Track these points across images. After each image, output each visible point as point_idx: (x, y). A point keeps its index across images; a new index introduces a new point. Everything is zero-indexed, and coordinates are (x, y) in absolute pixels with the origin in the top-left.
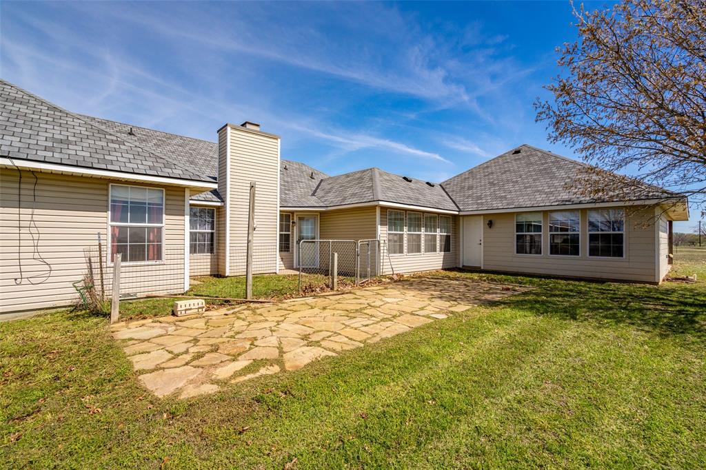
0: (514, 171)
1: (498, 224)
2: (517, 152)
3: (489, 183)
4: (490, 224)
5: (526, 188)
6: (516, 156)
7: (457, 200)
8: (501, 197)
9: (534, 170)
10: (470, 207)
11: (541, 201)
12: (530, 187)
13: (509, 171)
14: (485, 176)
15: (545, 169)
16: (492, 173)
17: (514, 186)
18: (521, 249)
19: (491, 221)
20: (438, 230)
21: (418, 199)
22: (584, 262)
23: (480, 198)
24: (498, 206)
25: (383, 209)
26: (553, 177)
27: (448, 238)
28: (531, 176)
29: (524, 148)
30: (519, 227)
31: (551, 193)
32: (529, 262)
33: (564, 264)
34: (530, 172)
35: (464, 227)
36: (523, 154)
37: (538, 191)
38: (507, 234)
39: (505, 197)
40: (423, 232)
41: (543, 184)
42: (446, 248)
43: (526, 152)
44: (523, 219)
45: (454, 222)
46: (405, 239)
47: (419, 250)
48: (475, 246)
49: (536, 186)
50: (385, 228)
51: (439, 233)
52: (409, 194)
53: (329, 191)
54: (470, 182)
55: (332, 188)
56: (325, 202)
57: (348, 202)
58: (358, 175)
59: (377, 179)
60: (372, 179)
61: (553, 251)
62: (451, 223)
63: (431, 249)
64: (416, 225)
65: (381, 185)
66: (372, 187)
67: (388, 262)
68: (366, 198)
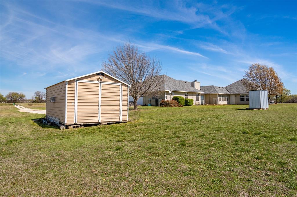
1: (237, 96)
2: (242, 80)
3: (236, 88)
4: (236, 96)
7: (229, 91)
10: (232, 93)
11: (244, 92)
12: (243, 89)
13: (240, 85)
14: (235, 86)
17: (240, 89)
18: (241, 100)
21: (223, 92)
23: (234, 91)
24: (237, 93)
25: (219, 94)
27: (228, 98)
30: (241, 97)
32: (242, 102)
33: (248, 102)
35: (231, 96)
38: (239, 98)
39: (238, 91)
40: (224, 98)
42: (228, 101)
44: (241, 95)
47: (223, 101)
48: (233, 99)
51: (226, 98)
52: (221, 91)
53: (205, 90)
54: (232, 87)
55: (205, 89)
56: (206, 92)
57: (212, 93)
58: (210, 87)
59: (216, 88)
60: (214, 88)
61: (246, 101)
62: (228, 96)
63: (225, 101)
64: (223, 97)
65: (217, 90)
66: (216, 90)
67: (219, 102)
68: (216, 93)
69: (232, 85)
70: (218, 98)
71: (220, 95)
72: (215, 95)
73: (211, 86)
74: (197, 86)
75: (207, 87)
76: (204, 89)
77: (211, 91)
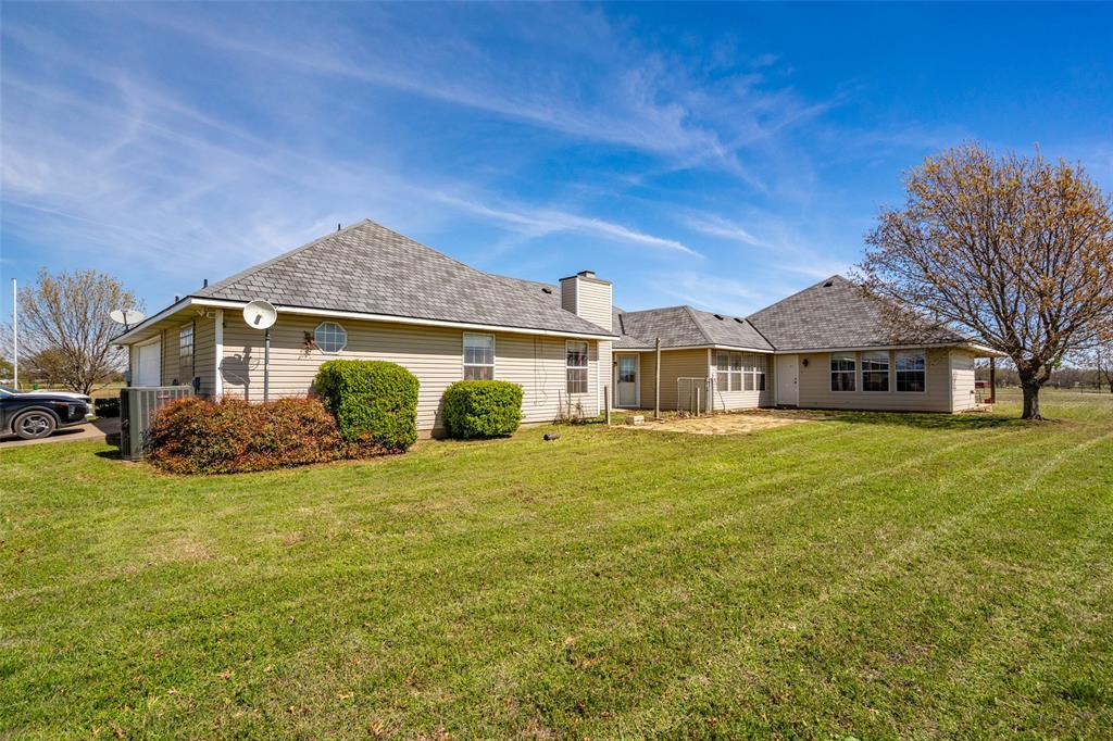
0: (827, 308)
1: (815, 365)
2: (829, 285)
3: (802, 320)
4: (806, 363)
5: (840, 327)
6: (828, 290)
7: (770, 338)
8: (816, 337)
9: (847, 308)
10: (785, 347)
11: (854, 342)
12: (844, 326)
13: (821, 307)
14: (796, 311)
15: (858, 308)
16: (804, 309)
17: (828, 325)
18: (835, 388)
19: (806, 360)
20: (755, 369)
21: (738, 340)
22: (893, 397)
23: (794, 338)
24: (815, 346)
25: (714, 350)
26: (866, 318)
27: (763, 376)
28: (845, 314)
29: (835, 281)
30: (834, 366)
31: (863, 334)
32: (843, 397)
33: (876, 398)
34: (843, 310)
35: (778, 365)
36: (834, 288)
37: (851, 331)
38: (823, 372)
39: (819, 337)
40: (742, 371)
41: (855, 324)
42: (762, 387)
43: (837, 284)
44: (837, 358)
45: (768, 360)
46: (729, 377)
47: (740, 389)
48: (789, 381)
49: (849, 326)
50: (715, 368)
51: (755, 372)
52: (728, 334)
53: (643, 330)
54: (781, 318)
55: (643, 327)
56: (647, 342)
57: (678, 345)
58: (670, 314)
59: (699, 320)
60: (692, 320)
61: (866, 388)
62: (765, 363)
63: (749, 387)
64: (737, 365)
65: (706, 327)
66: (698, 329)
67: (716, 397)
68: (698, 341)
69: (779, 305)
70: (713, 371)
71: (726, 358)
72: (696, 356)
73: (675, 309)
74: (596, 305)
75: (655, 313)
76: (638, 325)
77: (673, 333)
